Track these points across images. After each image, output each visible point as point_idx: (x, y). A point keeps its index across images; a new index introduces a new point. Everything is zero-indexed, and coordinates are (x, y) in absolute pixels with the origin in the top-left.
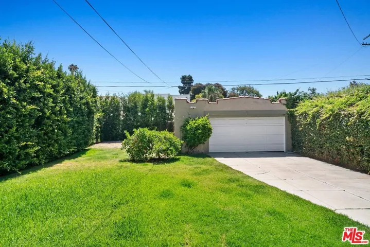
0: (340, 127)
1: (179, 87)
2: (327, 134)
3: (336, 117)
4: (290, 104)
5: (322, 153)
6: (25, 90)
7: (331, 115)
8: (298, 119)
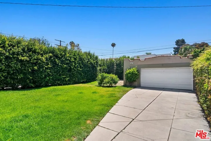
1: (174, 48)
6: (64, 61)
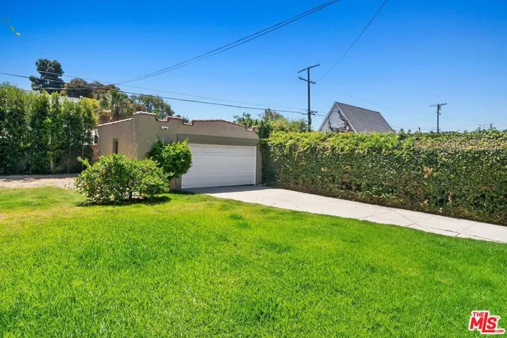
0: (316, 159)
2: (303, 165)
3: (313, 150)
4: (262, 133)
5: (297, 184)
7: (308, 149)
8: (272, 150)
